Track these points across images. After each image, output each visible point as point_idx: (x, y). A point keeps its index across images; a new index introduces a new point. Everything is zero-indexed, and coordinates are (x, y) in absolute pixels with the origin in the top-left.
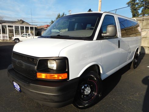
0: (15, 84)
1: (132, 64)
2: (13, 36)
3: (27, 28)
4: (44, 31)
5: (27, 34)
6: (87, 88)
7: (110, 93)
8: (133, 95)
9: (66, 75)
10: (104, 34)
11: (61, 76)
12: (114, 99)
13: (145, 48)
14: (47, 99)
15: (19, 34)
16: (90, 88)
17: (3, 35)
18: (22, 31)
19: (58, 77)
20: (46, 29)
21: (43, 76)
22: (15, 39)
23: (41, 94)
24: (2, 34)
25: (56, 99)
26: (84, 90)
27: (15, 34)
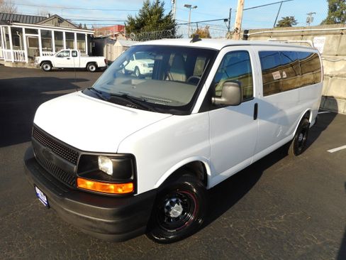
0: (38, 191)
1: (292, 147)
2: (39, 55)
3: (70, 36)
4: (109, 45)
5: (71, 50)
6: (176, 205)
7: (228, 211)
8: (273, 218)
9: (131, 186)
10: (216, 99)
11: (121, 188)
12: (231, 226)
13: (338, 100)
14: (95, 228)
15: (52, 51)
16: (180, 206)
17: (15, 51)
18: (59, 43)
19: (116, 189)
20: (114, 38)
21: (88, 184)
22: (43, 62)
23: (83, 218)
24: (14, 49)
25: (112, 229)
26: (169, 208)
27: (43, 50)
